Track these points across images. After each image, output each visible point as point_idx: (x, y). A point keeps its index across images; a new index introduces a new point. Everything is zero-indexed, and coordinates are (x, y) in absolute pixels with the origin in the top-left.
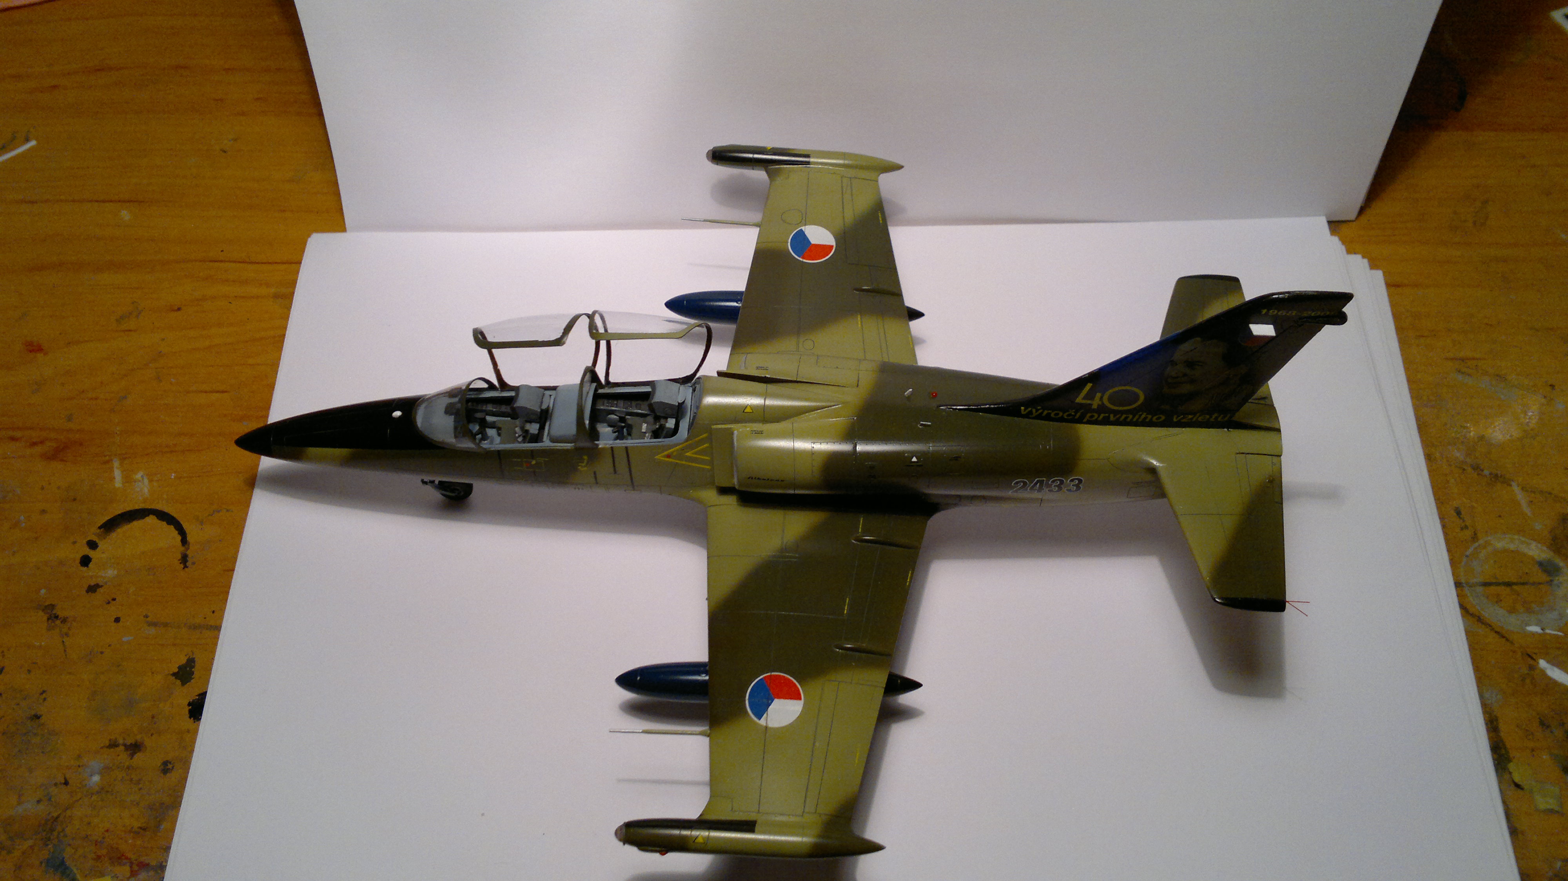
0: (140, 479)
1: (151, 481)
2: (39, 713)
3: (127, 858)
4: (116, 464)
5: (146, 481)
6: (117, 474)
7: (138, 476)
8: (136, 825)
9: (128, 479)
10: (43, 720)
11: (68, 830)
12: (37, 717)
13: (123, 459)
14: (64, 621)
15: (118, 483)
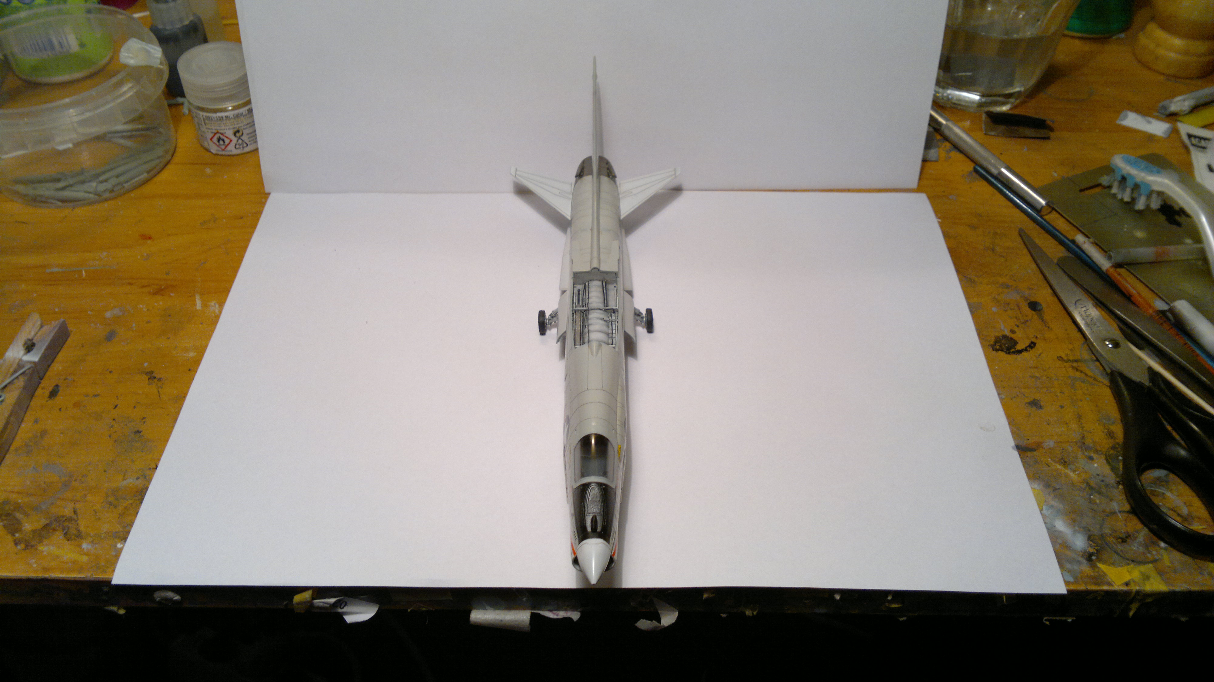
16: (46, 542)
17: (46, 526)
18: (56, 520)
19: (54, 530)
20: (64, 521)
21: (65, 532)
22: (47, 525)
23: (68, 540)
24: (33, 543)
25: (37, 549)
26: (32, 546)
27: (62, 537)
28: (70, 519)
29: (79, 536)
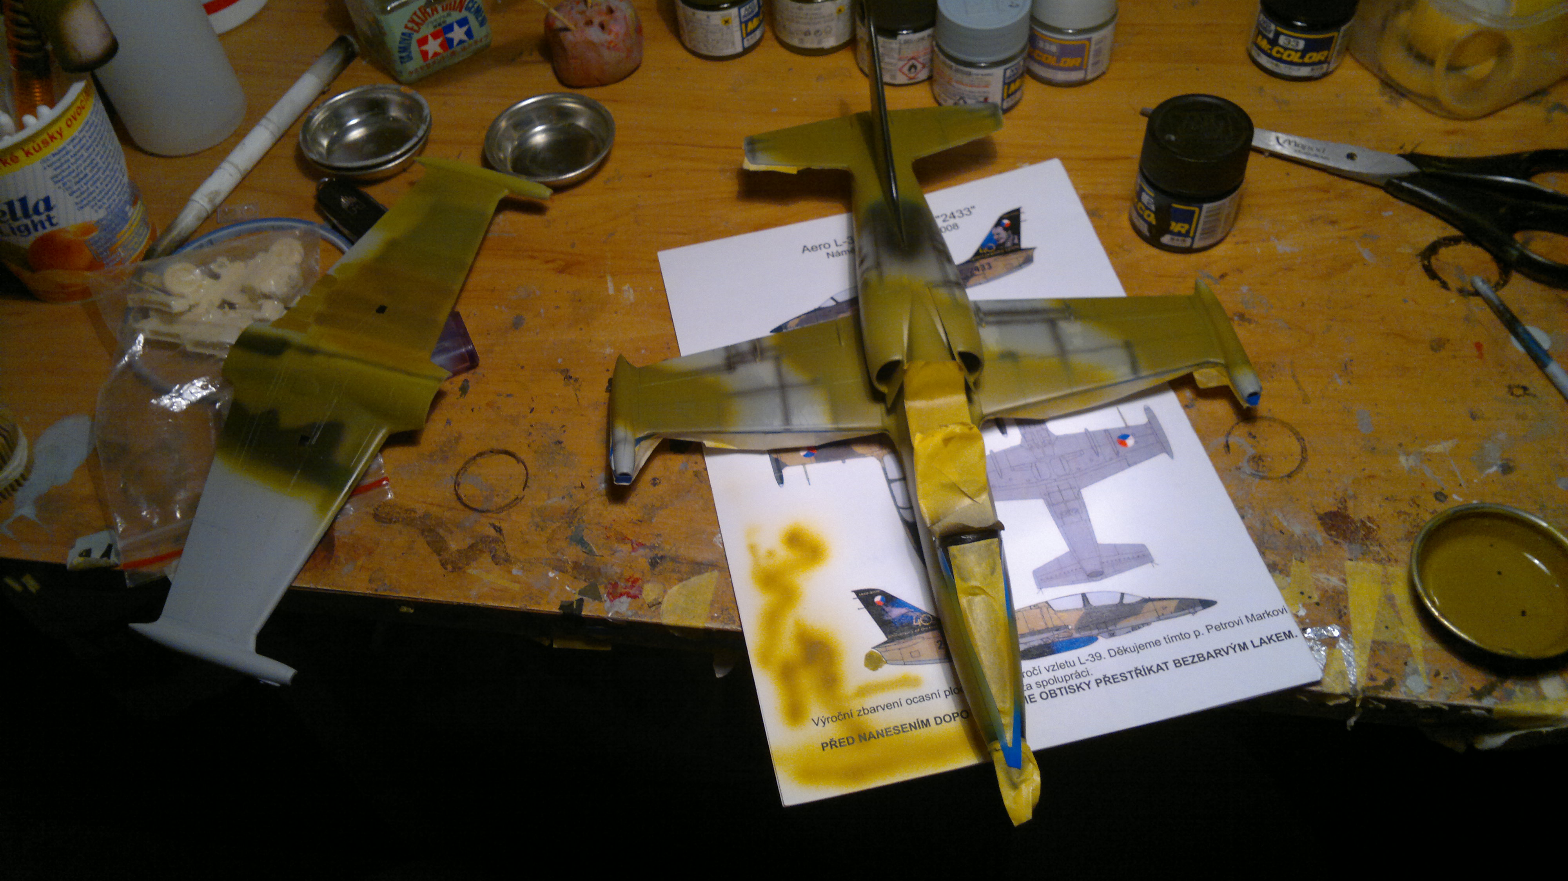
0: (627, 289)
1: (635, 291)
2: (561, 440)
3: (628, 539)
4: (609, 278)
5: (631, 291)
6: (610, 285)
7: (626, 287)
8: (635, 518)
9: (618, 290)
10: (563, 445)
11: (585, 518)
12: (560, 442)
13: (613, 275)
14: (576, 380)
15: (611, 291)
16: (473, 564)
17: (471, 547)
18: (481, 540)
19: (481, 551)
20: (490, 542)
21: (492, 555)
22: (473, 544)
23: (497, 564)
24: (460, 565)
25: (464, 572)
26: (460, 568)
27: (490, 559)
28: (495, 541)
29: (508, 560)
